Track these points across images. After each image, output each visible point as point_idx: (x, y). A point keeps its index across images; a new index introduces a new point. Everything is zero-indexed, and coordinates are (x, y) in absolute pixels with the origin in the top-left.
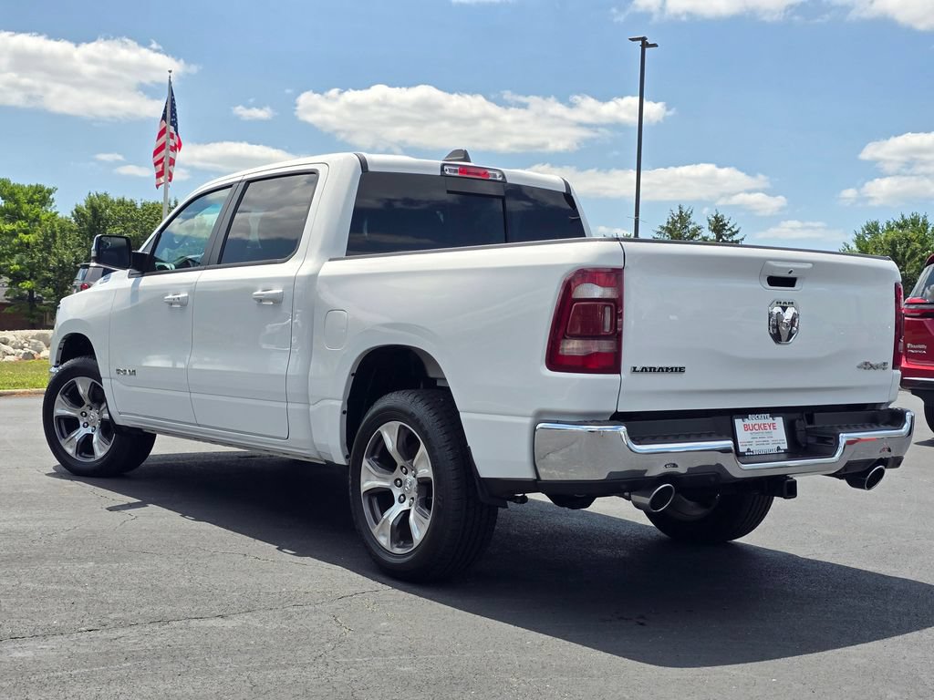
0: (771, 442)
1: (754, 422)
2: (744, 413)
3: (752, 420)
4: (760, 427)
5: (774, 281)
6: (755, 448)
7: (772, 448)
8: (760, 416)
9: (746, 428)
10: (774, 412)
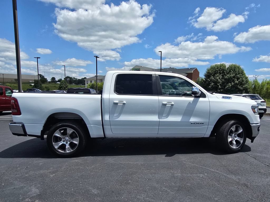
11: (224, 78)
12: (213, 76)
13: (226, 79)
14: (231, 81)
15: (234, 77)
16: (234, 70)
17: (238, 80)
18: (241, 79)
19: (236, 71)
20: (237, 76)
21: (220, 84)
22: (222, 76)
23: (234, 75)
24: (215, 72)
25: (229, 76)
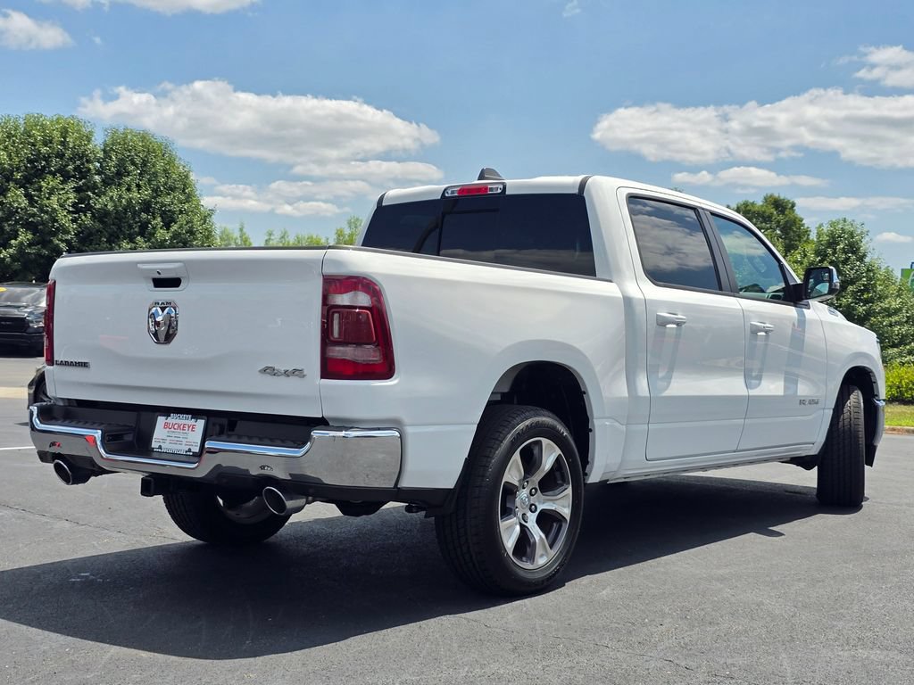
0: (184, 443)
1: (174, 421)
2: (167, 411)
3: (173, 419)
4: (179, 426)
5: (160, 283)
6: (167, 447)
7: (182, 449)
8: (181, 416)
9: (166, 426)
10: (196, 413)
11: (89, 208)
12: (22, 184)
13: (101, 216)
14: (130, 227)
15: (146, 207)
16: (144, 163)
17: (167, 226)
18: (182, 219)
19: (155, 175)
20: (163, 205)
21: (67, 241)
22: (78, 190)
23: (146, 193)
24: (30, 161)
25: (120, 196)
